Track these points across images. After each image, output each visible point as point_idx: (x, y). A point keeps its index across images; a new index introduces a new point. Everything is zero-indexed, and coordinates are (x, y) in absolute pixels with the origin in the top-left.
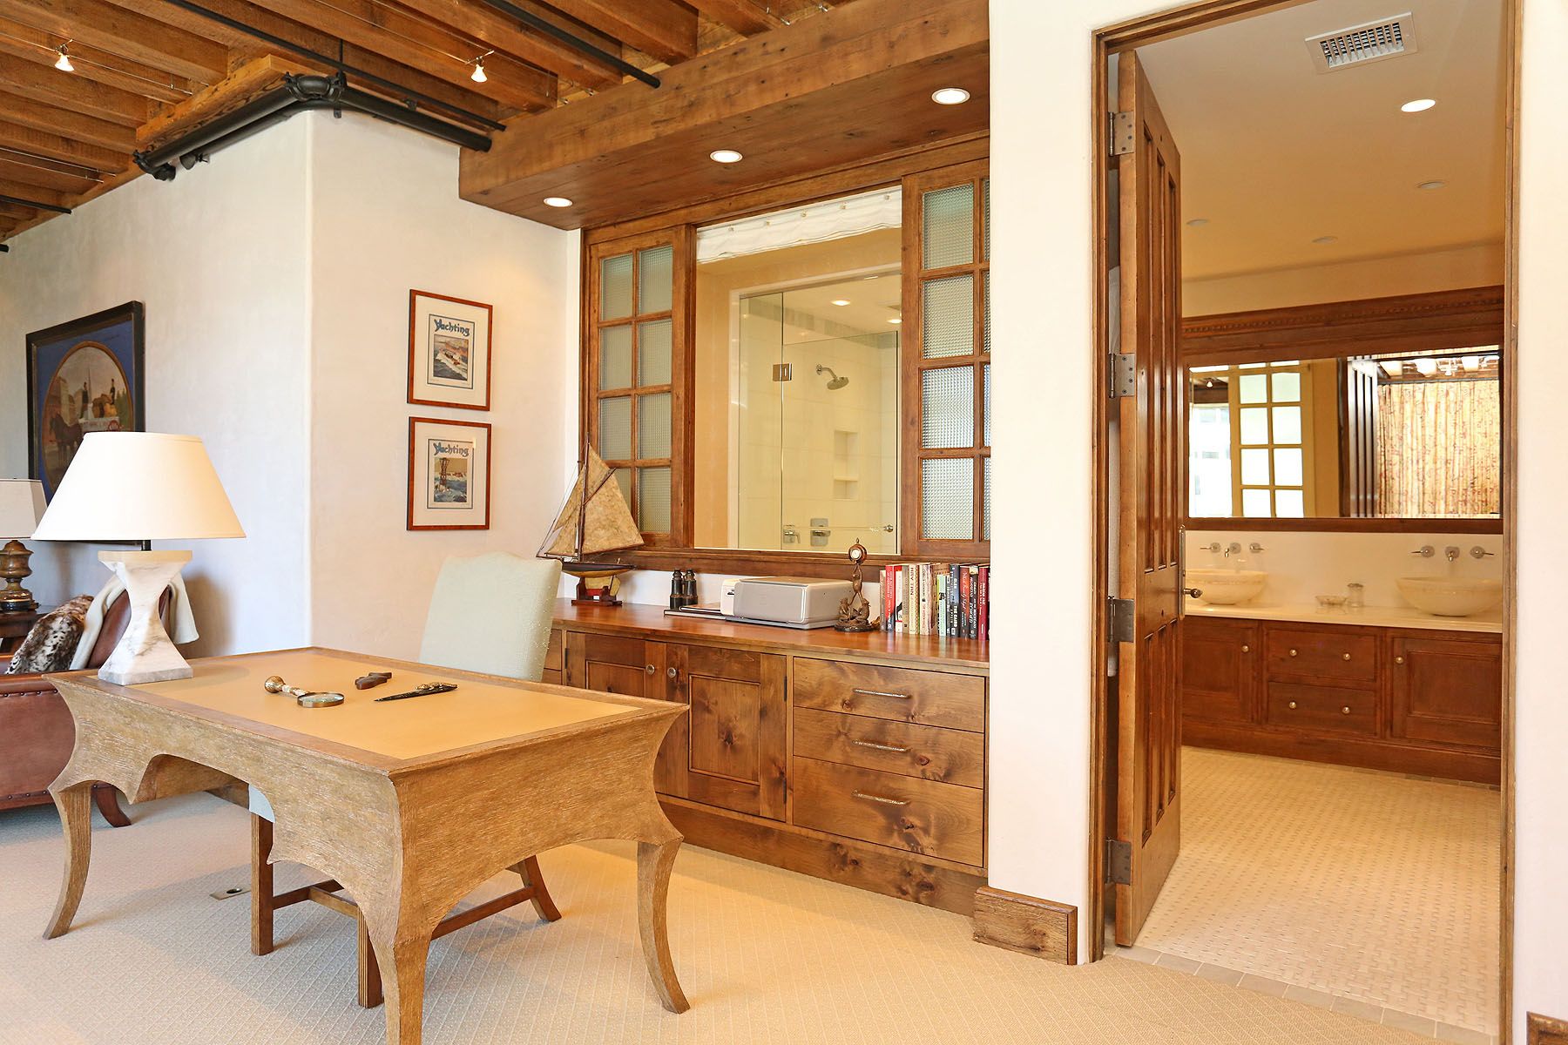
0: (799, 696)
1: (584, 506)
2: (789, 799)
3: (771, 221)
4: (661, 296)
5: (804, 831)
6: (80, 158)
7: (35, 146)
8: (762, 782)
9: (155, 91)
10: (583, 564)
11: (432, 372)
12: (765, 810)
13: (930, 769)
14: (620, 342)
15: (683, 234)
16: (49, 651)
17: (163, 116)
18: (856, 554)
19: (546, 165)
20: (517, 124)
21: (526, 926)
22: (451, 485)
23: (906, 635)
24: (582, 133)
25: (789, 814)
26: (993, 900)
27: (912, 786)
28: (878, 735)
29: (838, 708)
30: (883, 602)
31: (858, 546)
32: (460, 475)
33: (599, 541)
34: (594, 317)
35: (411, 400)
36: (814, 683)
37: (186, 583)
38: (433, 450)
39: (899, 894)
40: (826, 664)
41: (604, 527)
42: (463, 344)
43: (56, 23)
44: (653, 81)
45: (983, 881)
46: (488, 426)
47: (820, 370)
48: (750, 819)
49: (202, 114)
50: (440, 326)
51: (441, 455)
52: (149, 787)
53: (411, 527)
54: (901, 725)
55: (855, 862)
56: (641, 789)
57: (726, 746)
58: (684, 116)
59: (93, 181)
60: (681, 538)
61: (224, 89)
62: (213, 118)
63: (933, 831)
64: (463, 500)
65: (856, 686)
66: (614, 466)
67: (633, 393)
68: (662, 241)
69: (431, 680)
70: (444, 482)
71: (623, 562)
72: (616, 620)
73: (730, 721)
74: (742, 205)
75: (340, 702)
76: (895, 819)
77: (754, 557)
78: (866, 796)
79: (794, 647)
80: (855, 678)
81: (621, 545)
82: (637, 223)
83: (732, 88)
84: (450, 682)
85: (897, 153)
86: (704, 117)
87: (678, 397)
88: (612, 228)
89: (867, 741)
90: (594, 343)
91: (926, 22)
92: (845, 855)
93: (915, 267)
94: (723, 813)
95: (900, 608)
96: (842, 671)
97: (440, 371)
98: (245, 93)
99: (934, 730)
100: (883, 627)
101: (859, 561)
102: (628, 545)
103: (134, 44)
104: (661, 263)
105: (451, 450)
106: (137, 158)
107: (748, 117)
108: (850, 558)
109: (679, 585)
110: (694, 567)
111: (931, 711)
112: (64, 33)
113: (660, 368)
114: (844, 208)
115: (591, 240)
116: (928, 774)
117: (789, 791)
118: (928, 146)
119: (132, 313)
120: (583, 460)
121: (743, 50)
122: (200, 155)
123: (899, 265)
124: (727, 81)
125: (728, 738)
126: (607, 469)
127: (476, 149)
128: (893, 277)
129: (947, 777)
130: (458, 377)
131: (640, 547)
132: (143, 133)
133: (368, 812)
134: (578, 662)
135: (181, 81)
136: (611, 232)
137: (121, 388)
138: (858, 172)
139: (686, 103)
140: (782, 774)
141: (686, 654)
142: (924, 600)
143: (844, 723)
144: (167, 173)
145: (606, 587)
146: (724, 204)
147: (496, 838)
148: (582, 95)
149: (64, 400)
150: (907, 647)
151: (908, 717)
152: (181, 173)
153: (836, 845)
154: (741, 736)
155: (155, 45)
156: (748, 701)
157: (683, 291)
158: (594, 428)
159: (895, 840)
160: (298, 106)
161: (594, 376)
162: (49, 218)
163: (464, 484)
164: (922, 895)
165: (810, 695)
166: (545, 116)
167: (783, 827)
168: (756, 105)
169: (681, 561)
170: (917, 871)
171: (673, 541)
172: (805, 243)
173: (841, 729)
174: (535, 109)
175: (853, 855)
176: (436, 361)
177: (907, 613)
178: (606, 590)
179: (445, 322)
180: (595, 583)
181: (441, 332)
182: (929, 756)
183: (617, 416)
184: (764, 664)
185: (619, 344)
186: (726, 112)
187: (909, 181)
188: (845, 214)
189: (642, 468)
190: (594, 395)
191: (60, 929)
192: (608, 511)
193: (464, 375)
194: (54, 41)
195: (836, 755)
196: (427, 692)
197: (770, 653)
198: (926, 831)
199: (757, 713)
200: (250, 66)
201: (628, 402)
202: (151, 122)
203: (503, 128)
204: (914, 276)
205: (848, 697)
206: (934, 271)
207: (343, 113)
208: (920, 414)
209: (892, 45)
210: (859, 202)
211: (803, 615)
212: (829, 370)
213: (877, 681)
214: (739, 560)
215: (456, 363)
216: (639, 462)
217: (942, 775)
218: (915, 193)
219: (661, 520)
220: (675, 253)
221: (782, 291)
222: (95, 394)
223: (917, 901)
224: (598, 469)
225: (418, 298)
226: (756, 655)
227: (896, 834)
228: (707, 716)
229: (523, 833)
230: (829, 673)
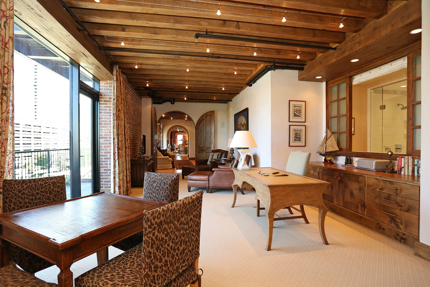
0: (369, 186)
1: (326, 142)
2: (366, 210)
3: (371, 72)
4: (344, 94)
5: (369, 218)
6: (240, 85)
7: (234, 85)
8: (359, 205)
9: (248, 73)
10: (326, 154)
11: (293, 116)
12: (360, 212)
13: (403, 208)
14: (335, 105)
15: (348, 79)
16: (234, 165)
17: (249, 76)
18: (390, 153)
19: (314, 71)
20: (309, 63)
21: (302, 223)
22: (298, 138)
23: (404, 175)
24: (321, 63)
25: (366, 214)
26: (420, 245)
27: (398, 211)
28: (388, 198)
29: (378, 190)
30: (398, 166)
31: (390, 151)
32: (299, 136)
33: (330, 149)
34: (329, 100)
35: (289, 122)
36: (372, 183)
37: (253, 156)
38: (294, 131)
39: (395, 239)
40: (375, 179)
41: (330, 146)
42: (300, 110)
43: (234, 67)
44: (335, 49)
45: (418, 240)
46: (305, 126)
47: (398, 105)
48: (356, 213)
49: (254, 75)
50: (295, 106)
51: (295, 132)
52: (243, 186)
53: (289, 146)
54: (395, 196)
55: (383, 229)
56: (319, 198)
57: (351, 196)
58: (342, 55)
59: (242, 88)
60: (348, 149)
61: (257, 70)
62: (256, 75)
63: (403, 224)
64: (300, 141)
65: (383, 185)
66: (333, 133)
67: (337, 116)
68: (343, 81)
69: (284, 174)
70: (296, 137)
71: (335, 154)
72: (333, 167)
73: (352, 190)
74: (362, 70)
75: (268, 176)
76: (393, 220)
77: (365, 154)
78: (385, 212)
79: (367, 174)
80: (382, 183)
81: (334, 150)
82: (338, 78)
83: (352, 46)
84: (287, 174)
85: (405, 48)
86: (346, 54)
87: (348, 117)
88: (332, 80)
89: (385, 199)
90: (329, 106)
91: (403, 17)
92: (381, 226)
93: (411, 77)
94: (350, 211)
95: (403, 168)
96: (379, 181)
97: (295, 115)
98: (260, 70)
99: (404, 198)
100: (398, 172)
101: (391, 155)
102: (335, 150)
103: (244, 67)
104: (344, 86)
105: (297, 131)
106: (246, 84)
107: (357, 52)
108: (388, 154)
109: (347, 160)
110: (351, 156)
111: (403, 193)
112: (235, 69)
113: (344, 110)
114: (391, 65)
115: (328, 84)
116: (402, 209)
117: (366, 208)
118: (415, 44)
119: (247, 110)
120: (327, 132)
121: (355, 37)
122: (255, 82)
123: (406, 78)
124: (351, 45)
125: (352, 194)
126: (331, 133)
127: (301, 70)
128: (405, 81)
129: (408, 211)
130: (299, 116)
131: (338, 151)
132: (247, 80)
133: (266, 192)
134: (321, 175)
135: (251, 71)
136: (332, 81)
137: (245, 122)
138: (394, 56)
139: (342, 52)
140: (364, 204)
141: (343, 174)
142: (410, 166)
143: (379, 194)
144: (251, 85)
145: (330, 159)
146: (358, 70)
147: (288, 201)
148: (321, 54)
149: (239, 125)
150: (405, 178)
151: (397, 194)
152: (253, 85)
153: (378, 223)
154: (355, 194)
155: (247, 67)
156: (357, 186)
157: (348, 92)
158: (329, 125)
159: (393, 224)
160: (268, 71)
161: (329, 113)
162: (237, 95)
163: (300, 138)
164: (402, 241)
165: (372, 186)
166: (314, 61)
167: (364, 216)
168: (358, 49)
169: (348, 154)
170: (400, 234)
171: (347, 150)
172: (380, 76)
173: (379, 195)
174: (312, 60)
175: (383, 227)
176: (294, 113)
177: (405, 169)
178: (330, 160)
179: (296, 106)
180: (328, 158)
181: (295, 108)
182: (403, 205)
183: (334, 122)
184: (360, 178)
185: (334, 106)
186: (351, 52)
187: (409, 55)
188: (392, 67)
189: (340, 133)
190: (329, 117)
191: (233, 206)
192: (331, 143)
193: (300, 116)
194: (234, 70)
195: (377, 201)
196: (283, 175)
197: (362, 175)
198: (402, 224)
199: (358, 189)
200: (260, 66)
201: (336, 119)
202: (248, 78)
203: (306, 65)
204: (411, 80)
205: (381, 187)
206: (418, 78)
207: (276, 70)
208: (412, 117)
209: (393, 25)
210: (395, 63)
211: (374, 168)
212: (402, 105)
213: (389, 185)
214: (362, 154)
215: (298, 113)
216: (339, 132)
217: (406, 210)
218: (411, 57)
219: (344, 144)
220: (347, 84)
221: (382, 87)
222: (242, 124)
223: (400, 242)
224: (329, 134)
225: (290, 102)
226: (359, 176)
227: (393, 223)
228: (347, 189)
229: (293, 201)
230: (376, 181)
